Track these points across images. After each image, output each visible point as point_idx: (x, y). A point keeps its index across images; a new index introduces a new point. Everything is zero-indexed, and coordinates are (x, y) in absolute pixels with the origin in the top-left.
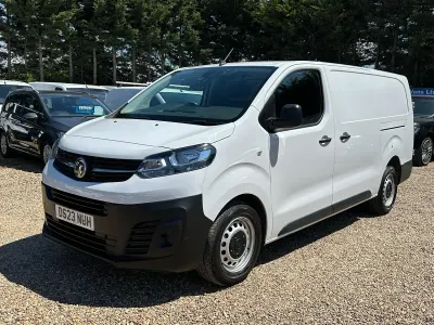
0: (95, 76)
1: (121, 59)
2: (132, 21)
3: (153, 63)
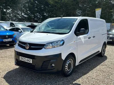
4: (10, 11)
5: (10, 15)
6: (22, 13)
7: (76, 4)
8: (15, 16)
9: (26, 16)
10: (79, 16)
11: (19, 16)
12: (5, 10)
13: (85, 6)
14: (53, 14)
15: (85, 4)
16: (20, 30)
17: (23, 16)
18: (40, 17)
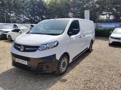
0: (6, 21)
1: (13, 16)
2: (15, 7)
3: (21, 18)
4: (13, 14)
5: (14, 18)
6: (24, 16)
7: (69, 8)
8: (19, 19)
9: (27, 19)
10: (71, 17)
11: (21, 19)
12: (9, 14)
13: (75, 9)
14: (50, 16)
15: (75, 7)
16: (20, 31)
17: (25, 19)
18: (39, 19)
